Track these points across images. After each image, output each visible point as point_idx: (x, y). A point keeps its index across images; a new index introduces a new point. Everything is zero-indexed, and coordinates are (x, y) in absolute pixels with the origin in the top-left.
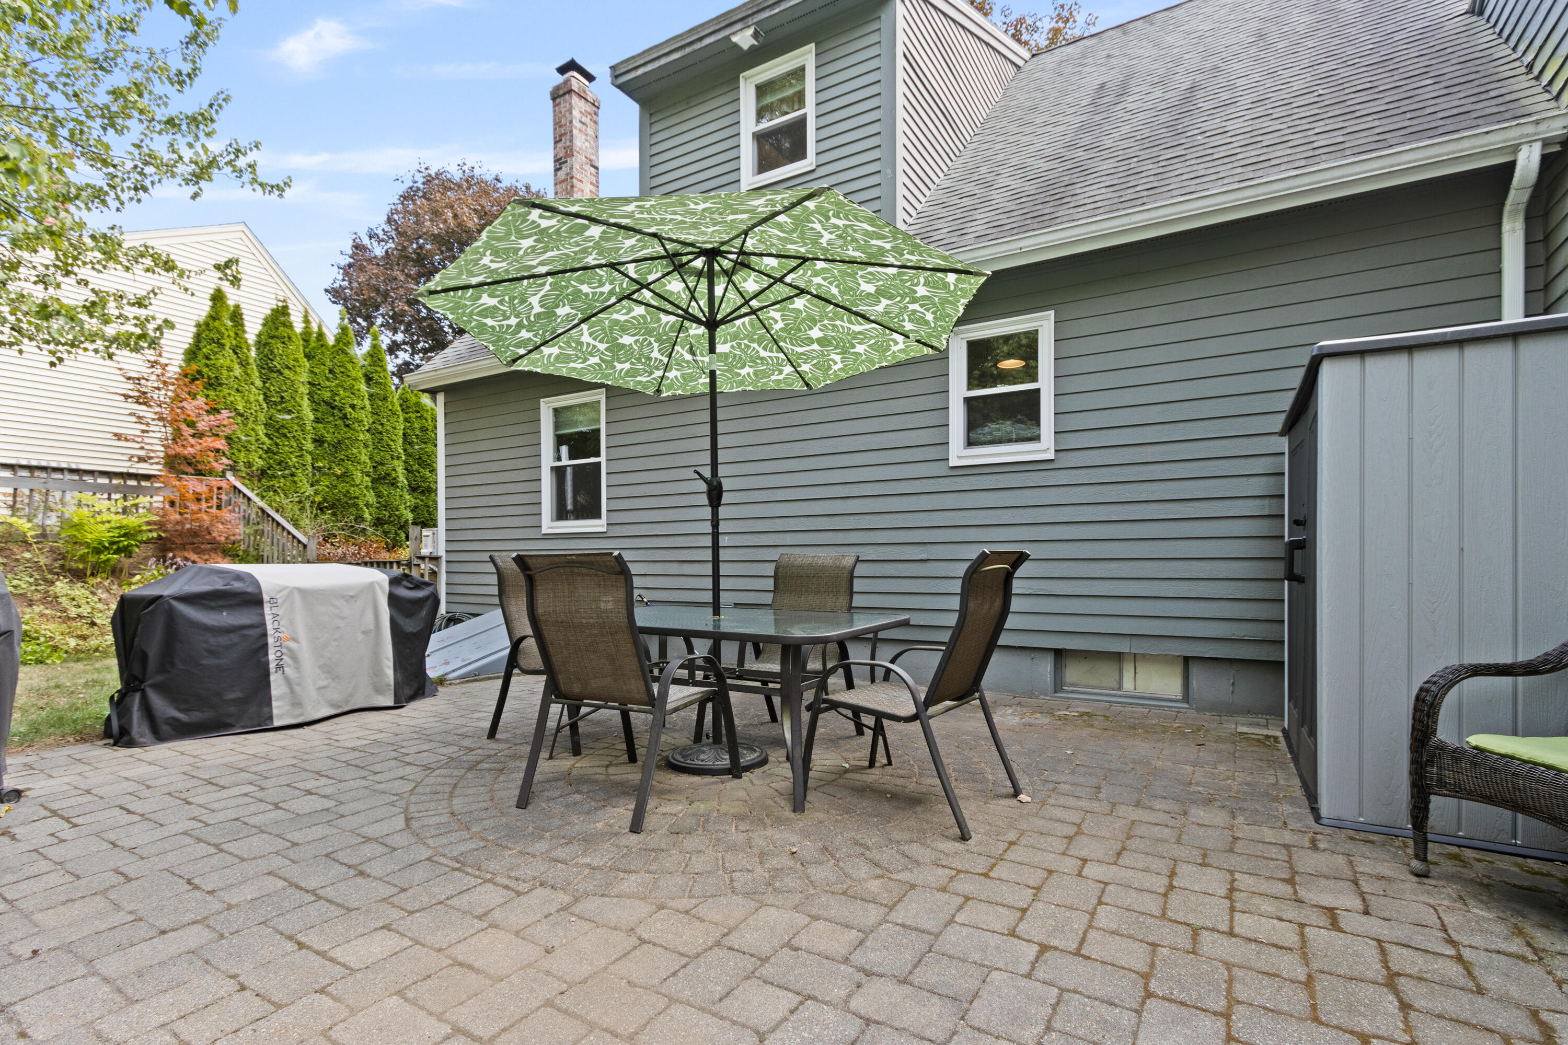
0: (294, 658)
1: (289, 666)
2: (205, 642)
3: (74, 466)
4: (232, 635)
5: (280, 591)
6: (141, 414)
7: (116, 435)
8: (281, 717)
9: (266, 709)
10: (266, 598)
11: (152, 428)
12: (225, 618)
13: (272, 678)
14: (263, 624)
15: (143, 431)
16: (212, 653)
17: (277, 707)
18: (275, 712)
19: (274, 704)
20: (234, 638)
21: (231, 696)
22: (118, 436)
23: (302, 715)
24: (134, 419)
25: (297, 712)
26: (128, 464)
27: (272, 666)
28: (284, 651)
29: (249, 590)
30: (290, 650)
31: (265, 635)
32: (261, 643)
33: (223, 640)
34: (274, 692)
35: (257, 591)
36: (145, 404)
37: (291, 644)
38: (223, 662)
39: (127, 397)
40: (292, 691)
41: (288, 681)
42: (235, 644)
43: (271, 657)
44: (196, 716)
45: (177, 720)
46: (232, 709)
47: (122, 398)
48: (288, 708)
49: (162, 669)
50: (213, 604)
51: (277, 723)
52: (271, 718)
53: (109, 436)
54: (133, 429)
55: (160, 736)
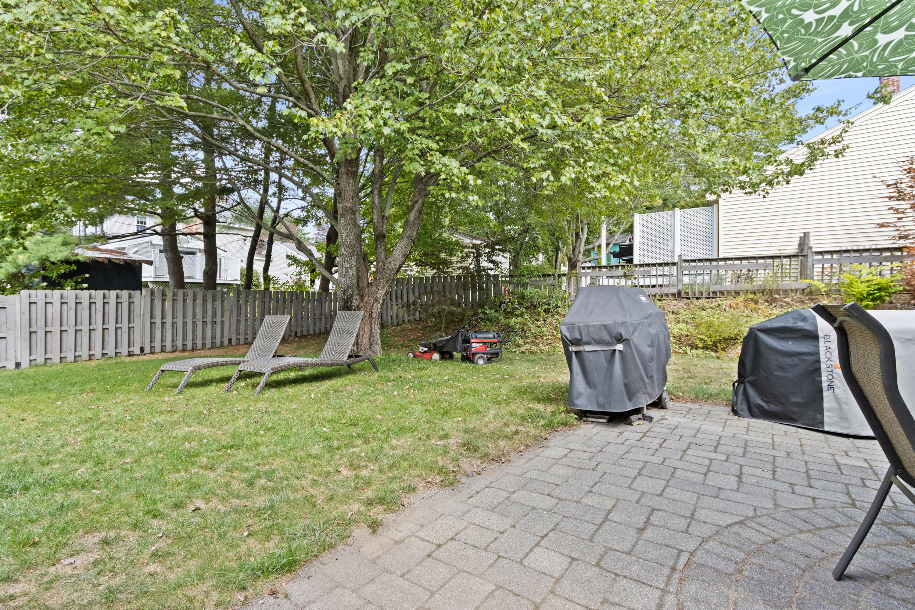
1: (838, 388)
2: (777, 360)
3: (855, 248)
4: (795, 358)
6: (897, 207)
7: (878, 224)
8: (831, 425)
10: (821, 334)
11: (908, 215)
12: (790, 346)
13: (825, 394)
14: (818, 354)
15: (899, 219)
16: (781, 368)
17: (828, 417)
18: (826, 419)
19: (826, 413)
20: (796, 360)
21: (794, 400)
22: (881, 225)
23: (848, 428)
24: (891, 211)
25: (845, 425)
26: (892, 242)
27: (825, 385)
28: (834, 376)
29: (808, 328)
30: (838, 375)
31: (819, 361)
32: (815, 367)
33: (788, 360)
34: (826, 405)
35: (814, 329)
36: (903, 199)
37: (840, 371)
38: (789, 375)
39: (890, 198)
40: (841, 408)
41: (837, 399)
42: (796, 365)
43: (824, 378)
44: (772, 407)
45: (762, 407)
46: (795, 409)
47: (887, 199)
48: (837, 419)
49: (753, 373)
50: (782, 336)
51: (826, 428)
52: (822, 423)
53: (874, 226)
54: (892, 217)
55: (753, 415)
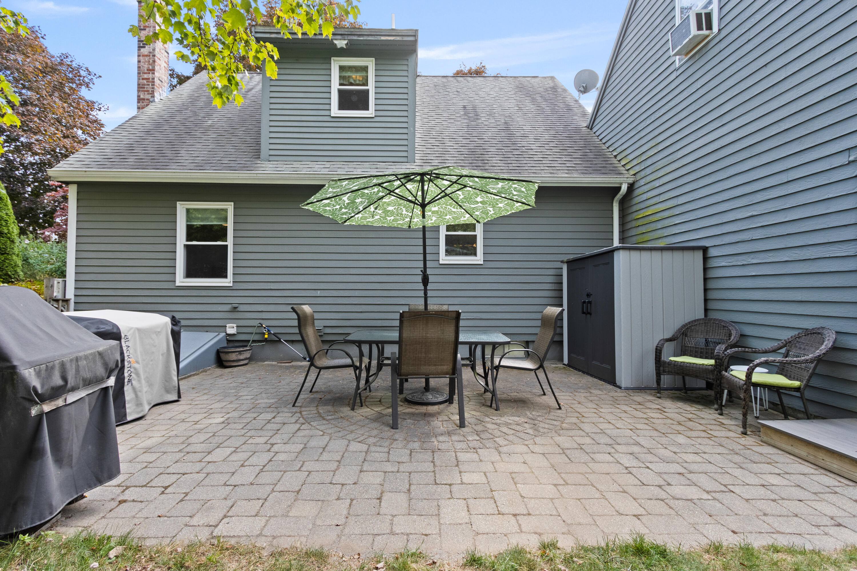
0: (138, 374)
1: (134, 380)
5: (129, 331)
8: (131, 414)
9: (123, 410)
10: (123, 336)
13: (126, 388)
17: (129, 408)
18: (128, 411)
19: (127, 406)
27: (126, 380)
28: (132, 370)
29: (114, 331)
30: (135, 369)
31: (124, 360)
34: (127, 398)
35: (118, 331)
37: (136, 365)
40: (137, 396)
41: (134, 389)
43: (126, 375)
48: (134, 407)
51: (129, 418)
52: (125, 415)
